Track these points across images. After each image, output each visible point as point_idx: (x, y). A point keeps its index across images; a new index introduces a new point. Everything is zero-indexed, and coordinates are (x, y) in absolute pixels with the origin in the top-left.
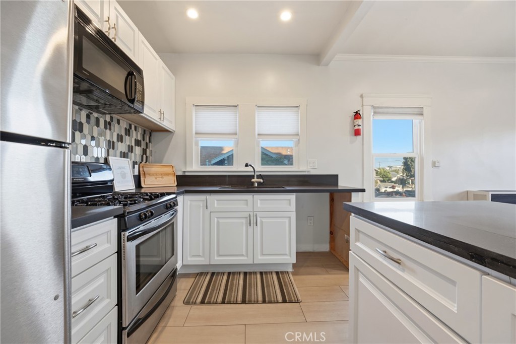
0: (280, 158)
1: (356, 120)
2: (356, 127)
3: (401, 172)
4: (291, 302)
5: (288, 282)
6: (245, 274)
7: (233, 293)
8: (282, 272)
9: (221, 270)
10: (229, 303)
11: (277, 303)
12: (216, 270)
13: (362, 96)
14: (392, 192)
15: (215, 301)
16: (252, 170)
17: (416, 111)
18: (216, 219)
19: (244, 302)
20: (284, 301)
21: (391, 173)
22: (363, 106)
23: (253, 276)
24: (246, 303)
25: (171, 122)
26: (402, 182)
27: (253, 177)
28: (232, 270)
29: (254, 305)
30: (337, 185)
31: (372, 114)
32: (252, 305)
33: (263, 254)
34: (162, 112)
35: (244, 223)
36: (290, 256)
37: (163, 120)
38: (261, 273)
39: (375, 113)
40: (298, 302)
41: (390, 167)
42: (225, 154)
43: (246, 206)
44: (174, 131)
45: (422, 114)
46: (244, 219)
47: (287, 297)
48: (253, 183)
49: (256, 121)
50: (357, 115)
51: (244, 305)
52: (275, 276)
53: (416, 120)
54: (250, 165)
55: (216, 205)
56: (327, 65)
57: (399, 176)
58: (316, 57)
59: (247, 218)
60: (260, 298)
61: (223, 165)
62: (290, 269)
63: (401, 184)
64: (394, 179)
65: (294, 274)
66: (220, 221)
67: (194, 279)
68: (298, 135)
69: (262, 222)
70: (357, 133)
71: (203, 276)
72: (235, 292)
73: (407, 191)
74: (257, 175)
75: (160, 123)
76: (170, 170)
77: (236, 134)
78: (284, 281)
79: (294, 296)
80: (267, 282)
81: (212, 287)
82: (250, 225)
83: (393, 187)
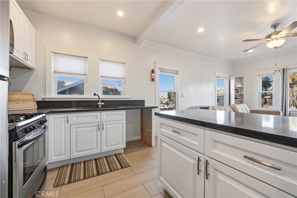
0: (108, 91)
1: (152, 74)
2: (153, 77)
3: (167, 99)
4: (126, 167)
5: (122, 158)
6: (96, 160)
7: (90, 172)
8: (118, 154)
9: (78, 161)
10: (89, 177)
11: (118, 170)
12: (74, 162)
13: (155, 62)
14: (163, 108)
15: (79, 179)
16: (98, 97)
17: (176, 72)
18: (75, 129)
19: (98, 174)
20: (122, 168)
21: (163, 99)
22: (155, 67)
23: (101, 160)
24: (100, 175)
25: (32, 62)
26: (167, 104)
27: (98, 102)
28: (86, 159)
29: (105, 174)
30: (144, 105)
31: (159, 71)
32: (104, 175)
33: (107, 146)
34: (26, 54)
35: (95, 129)
36: (123, 144)
37: (27, 60)
38: (106, 157)
39: (161, 71)
40: (129, 166)
41: (162, 97)
42: (67, 86)
43: (96, 119)
44: (34, 69)
45: (178, 74)
46: (95, 127)
47: (123, 166)
48: (98, 105)
49: (100, 68)
50: (153, 72)
51: (99, 176)
52: (114, 157)
53: (176, 76)
54: (97, 95)
55: (75, 120)
56: (139, 44)
57: (166, 101)
58: (134, 38)
59: (97, 126)
60: (108, 170)
61: (65, 94)
62: (122, 152)
63: (167, 105)
64: (164, 102)
65: (124, 153)
66: (78, 130)
67: (58, 171)
68: (125, 78)
69: (106, 128)
70: (153, 80)
71: (65, 168)
72: (91, 171)
73: (169, 108)
74: (101, 101)
75: (24, 62)
76: (31, 97)
77: (86, 75)
78: (120, 158)
79: (127, 164)
80: (110, 161)
81: (74, 172)
82: (99, 130)
83: (164, 106)
